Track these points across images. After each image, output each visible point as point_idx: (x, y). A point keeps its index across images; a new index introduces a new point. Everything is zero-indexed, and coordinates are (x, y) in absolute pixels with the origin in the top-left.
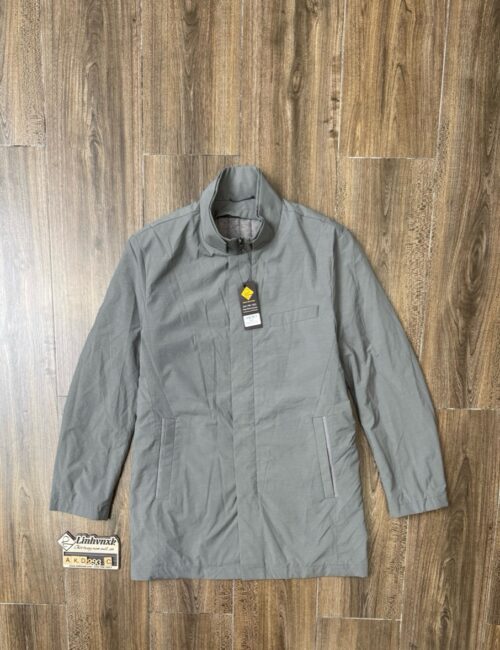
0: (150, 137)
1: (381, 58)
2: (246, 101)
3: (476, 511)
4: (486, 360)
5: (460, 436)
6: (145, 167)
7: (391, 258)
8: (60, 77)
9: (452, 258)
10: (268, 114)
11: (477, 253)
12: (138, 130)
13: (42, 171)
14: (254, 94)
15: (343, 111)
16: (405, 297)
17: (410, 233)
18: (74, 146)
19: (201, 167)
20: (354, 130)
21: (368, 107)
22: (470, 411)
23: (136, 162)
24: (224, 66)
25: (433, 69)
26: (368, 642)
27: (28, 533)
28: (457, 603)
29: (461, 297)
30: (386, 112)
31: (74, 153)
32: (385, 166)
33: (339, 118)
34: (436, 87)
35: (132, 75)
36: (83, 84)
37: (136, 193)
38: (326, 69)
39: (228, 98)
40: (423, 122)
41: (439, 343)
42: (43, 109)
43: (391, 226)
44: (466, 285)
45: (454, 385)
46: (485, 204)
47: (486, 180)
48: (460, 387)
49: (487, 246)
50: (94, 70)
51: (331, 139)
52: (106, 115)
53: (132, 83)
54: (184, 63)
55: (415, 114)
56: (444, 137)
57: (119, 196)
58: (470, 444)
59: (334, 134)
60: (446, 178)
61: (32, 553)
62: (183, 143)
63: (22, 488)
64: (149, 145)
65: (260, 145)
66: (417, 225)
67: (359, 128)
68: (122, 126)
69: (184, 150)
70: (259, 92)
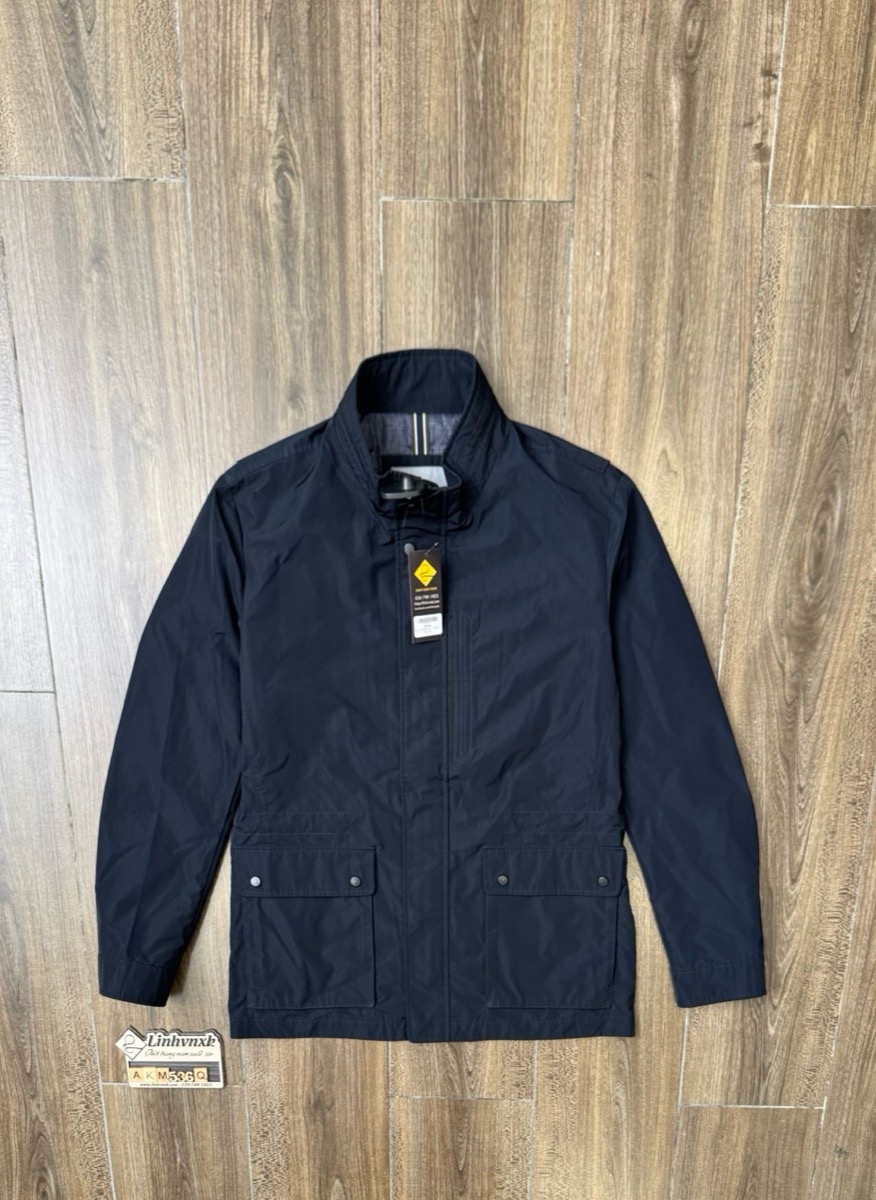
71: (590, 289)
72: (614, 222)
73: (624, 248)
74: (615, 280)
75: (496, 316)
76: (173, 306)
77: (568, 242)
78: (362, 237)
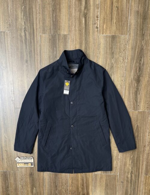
0: (42, 29)
1: (111, 5)
2: (71, 18)
3: (140, 141)
4: (143, 96)
5: (136, 119)
6: (40, 38)
7: (115, 65)
8: (14, 11)
9: (133, 65)
10: (77, 22)
11: (140, 64)
12: (38, 27)
13: (9, 39)
14: (73, 16)
15: (100, 21)
16: (119, 77)
17: (120, 58)
18: (19, 32)
19: (57, 38)
20: (103, 26)
21: (107, 20)
22: (138, 112)
23: (38, 36)
24: (64, 7)
25: (126, 8)
26: (109, 181)
27: (7, 150)
28: (135, 169)
29: (136, 77)
30: (113, 21)
31: (19, 34)
32: (113, 37)
33: (99, 23)
34: (128, 13)
35: (36, 10)
36: (21, 13)
37: (38, 46)
38: (94, 8)
39: (65, 17)
40: (124, 24)
41: (129, 91)
42: (9, 21)
43: (114, 55)
44: (137, 73)
45: (134, 104)
46: (143, 49)
47: (143, 41)
48: (136, 104)
49: (143, 61)
50: (25, 9)
51: (96, 29)
52: (28, 22)
53: (36, 12)
54: (52, 6)
55: (121, 22)
56: (130, 29)
57: (33, 47)
58: (139, 121)
59: (97, 28)
60: (131, 41)
61: (8, 156)
62: (52, 31)
63: (5, 136)
64: (41, 31)
65: (75, 31)
66: (122, 55)
67: (105, 26)
68: (33, 25)
69: (52, 33)
70: (74, 15)
71: (72, 46)
72: (75, 37)
73: (77, 41)
74: (76, 45)
75: (58, 50)
76: (8, 49)
77: (68, 40)
78: (37, 40)
